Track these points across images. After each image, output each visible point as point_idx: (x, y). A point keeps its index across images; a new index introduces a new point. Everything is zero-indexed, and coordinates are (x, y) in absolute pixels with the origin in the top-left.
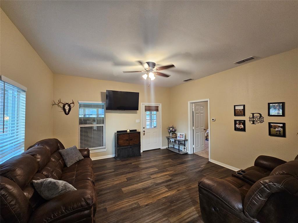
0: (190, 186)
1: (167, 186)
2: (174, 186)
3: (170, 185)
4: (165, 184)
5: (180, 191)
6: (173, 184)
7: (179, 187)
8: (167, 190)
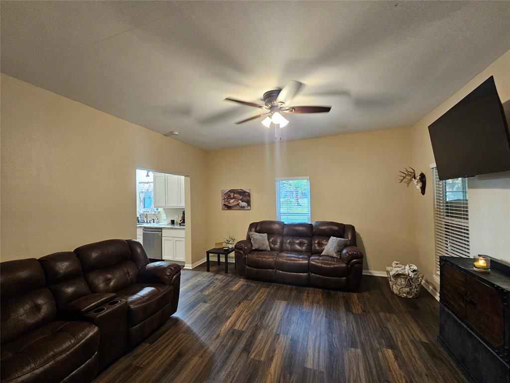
0: (201, 357)
1: (240, 334)
2: (231, 341)
3: (238, 339)
4: (247, 336)
5: (215, 337)
6: (235, 344)
7: (222, 342)
8: (235, 328)
